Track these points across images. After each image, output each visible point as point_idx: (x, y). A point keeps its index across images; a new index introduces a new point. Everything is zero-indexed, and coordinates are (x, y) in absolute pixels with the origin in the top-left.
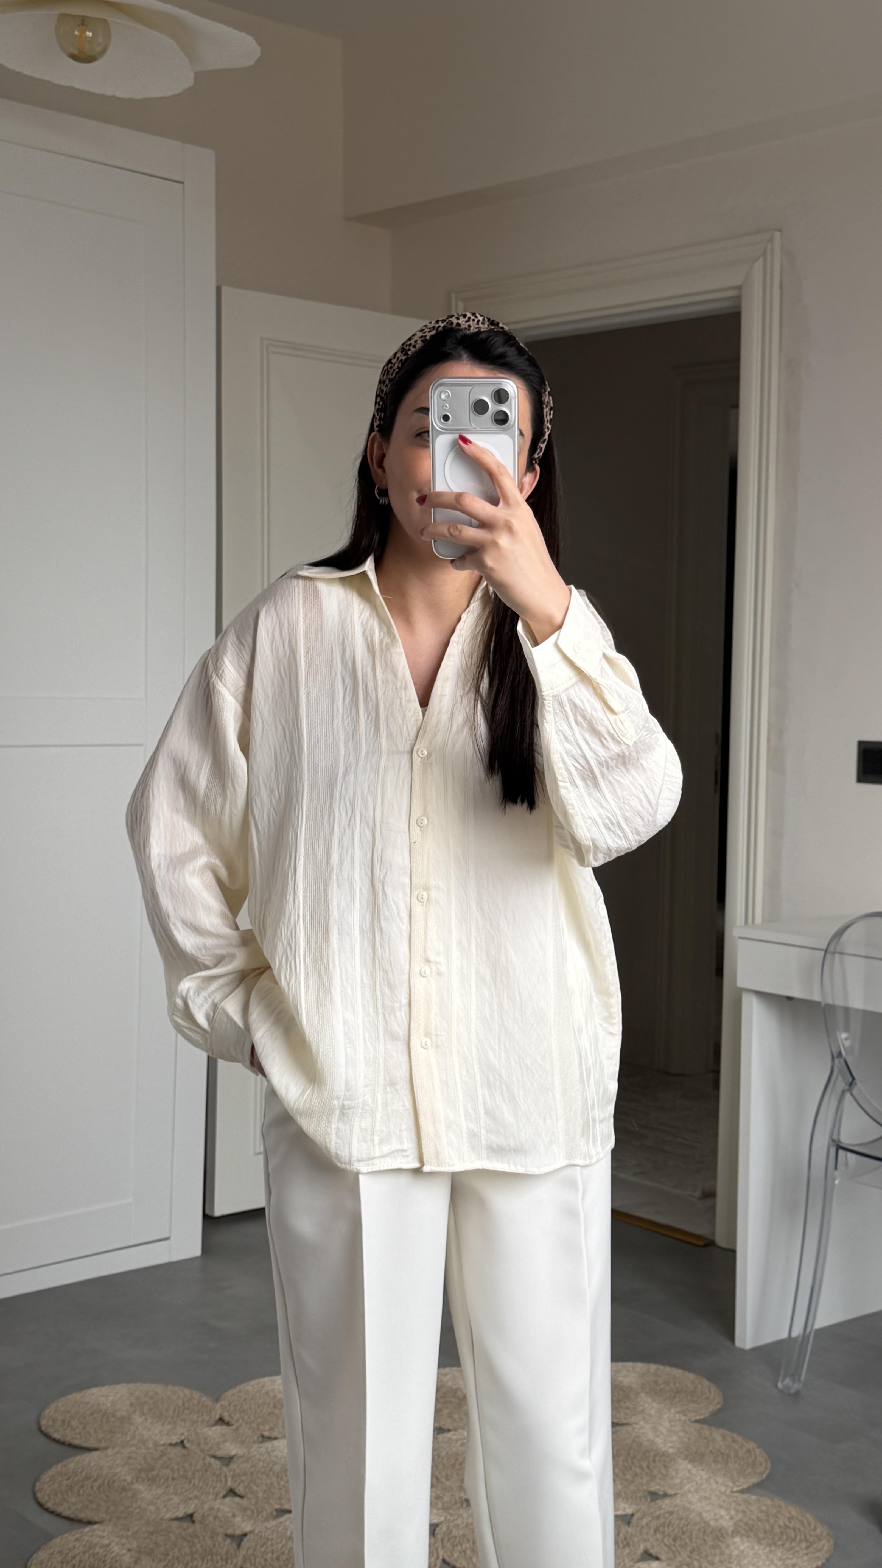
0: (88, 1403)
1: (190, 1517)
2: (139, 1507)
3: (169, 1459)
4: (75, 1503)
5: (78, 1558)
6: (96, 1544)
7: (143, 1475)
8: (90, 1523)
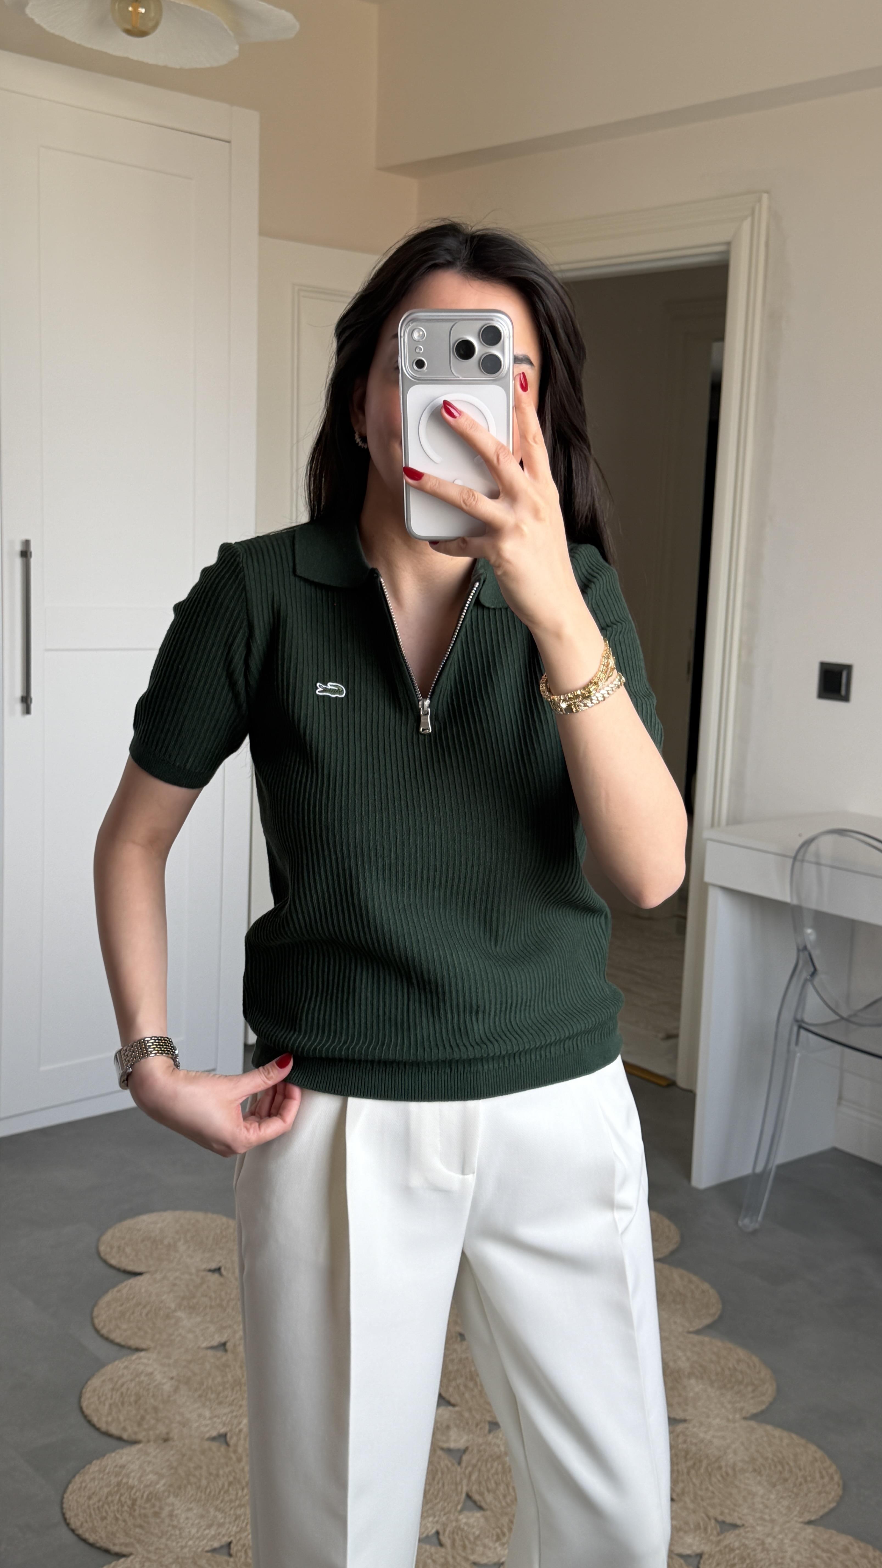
0: (139, 1230)
1: (223, 1345)
2: (180, 1335)
3: (208, 1287)
4: (125, 1330)
5: (125, 1386)
6: (142, 1373)
7: (185, 1303)
8: (138, 1350)
